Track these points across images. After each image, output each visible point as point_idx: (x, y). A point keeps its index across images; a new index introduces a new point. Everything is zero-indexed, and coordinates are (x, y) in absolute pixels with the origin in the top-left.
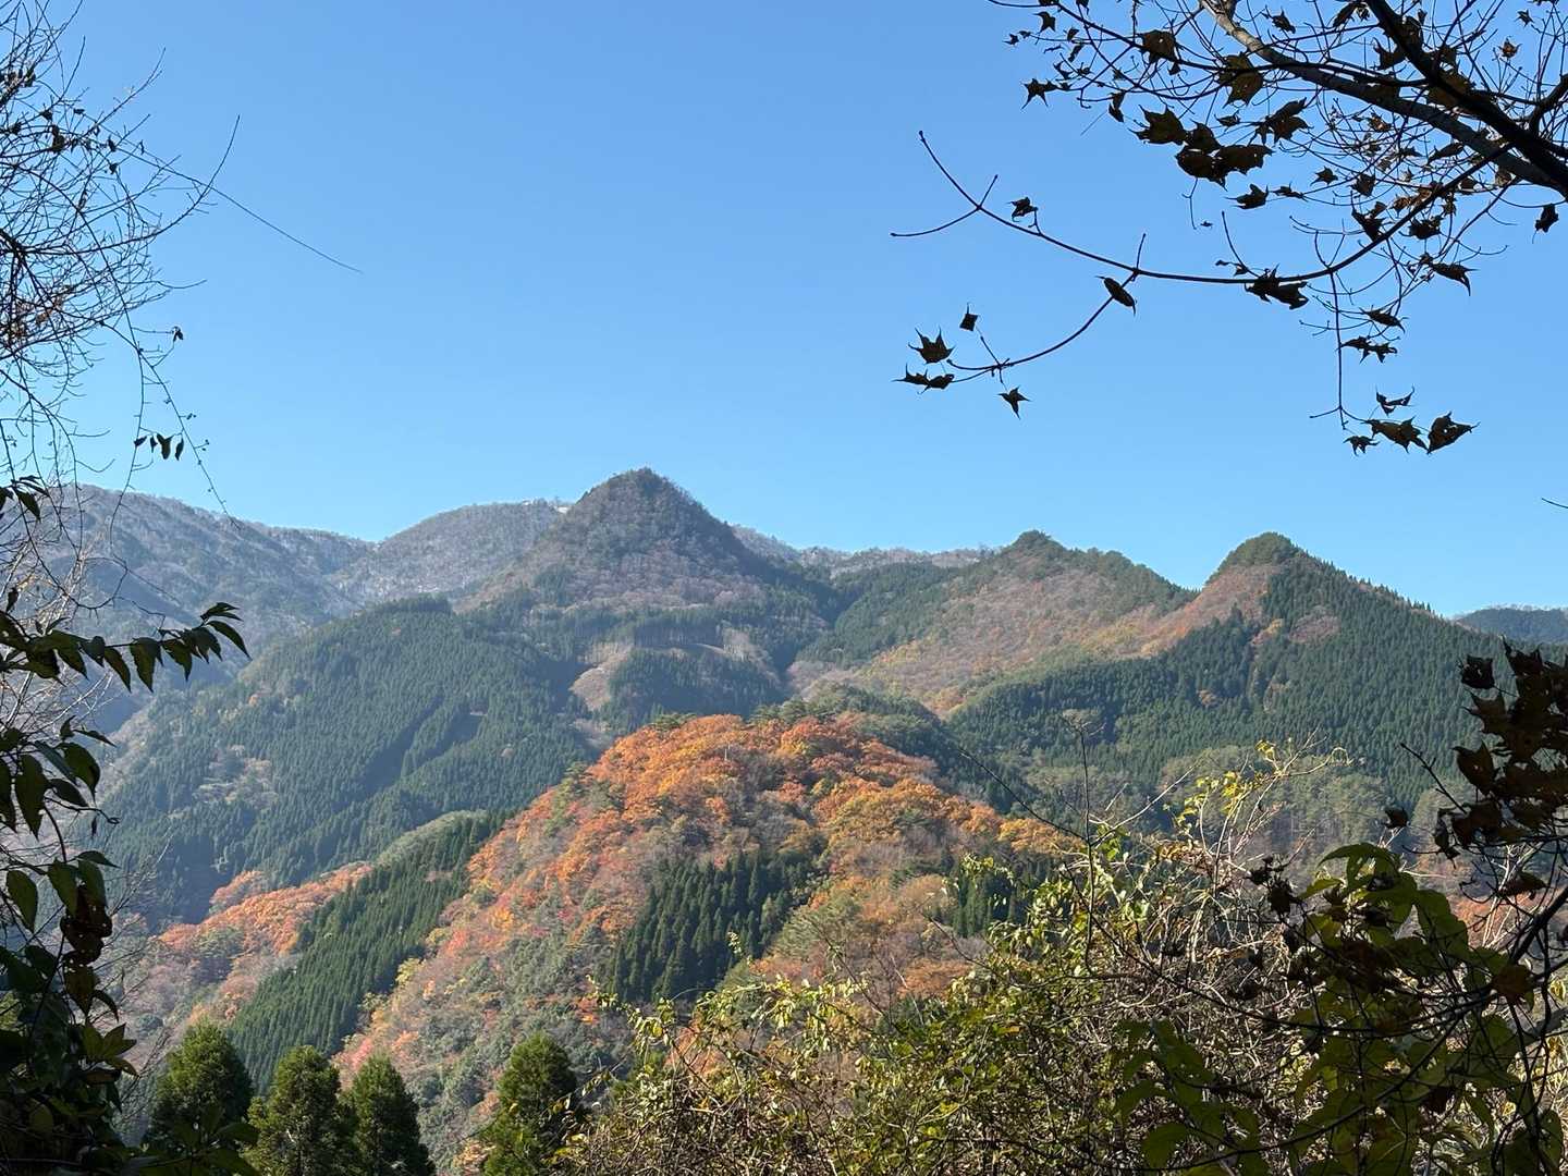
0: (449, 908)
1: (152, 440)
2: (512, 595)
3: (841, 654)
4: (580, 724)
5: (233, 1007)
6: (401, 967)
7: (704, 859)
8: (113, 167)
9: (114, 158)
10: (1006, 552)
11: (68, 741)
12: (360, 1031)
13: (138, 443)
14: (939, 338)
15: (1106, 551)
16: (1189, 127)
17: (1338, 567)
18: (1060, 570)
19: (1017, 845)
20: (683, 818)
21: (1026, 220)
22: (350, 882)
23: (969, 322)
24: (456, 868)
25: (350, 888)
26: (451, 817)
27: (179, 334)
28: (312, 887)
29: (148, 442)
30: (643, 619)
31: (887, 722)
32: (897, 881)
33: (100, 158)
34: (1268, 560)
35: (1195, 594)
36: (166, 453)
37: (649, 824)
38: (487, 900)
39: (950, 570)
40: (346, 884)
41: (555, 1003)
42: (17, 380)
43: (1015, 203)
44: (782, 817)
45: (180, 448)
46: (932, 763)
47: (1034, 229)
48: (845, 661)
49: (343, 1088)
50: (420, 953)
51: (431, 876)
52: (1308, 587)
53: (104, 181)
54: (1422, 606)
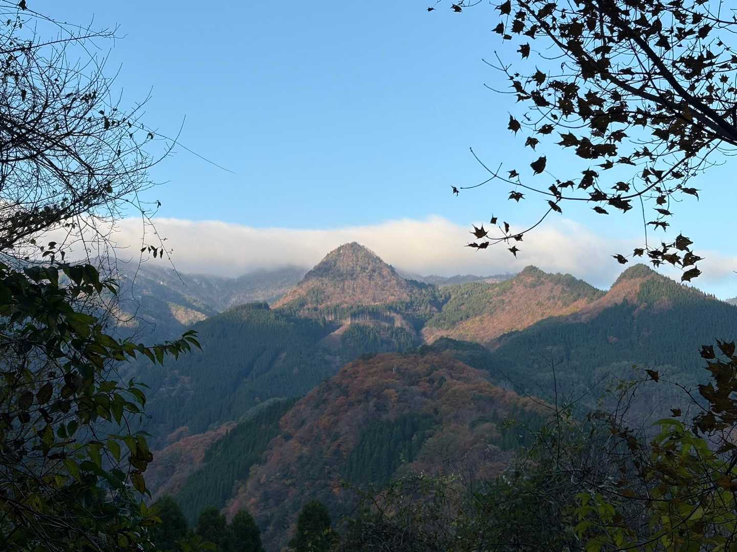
0: (271, 442)
1: (149, 248)
2: (296, 300)
3: (444, 323)
4: (327, 357)
5: (176, 488)
6: (251, 469)
7: (384, 417)
8: (131, 135)
9: (131, 130)
10: (518, 275)
11: (132, 387)
12: (233, 497)
13: (143, 250)
14: (482, 228)
15: (564, 274)
16: (579, 139)
17: (672, 278)
18: (542, 283)
19: (527, 409)
20: (375, 399)
21: (515, 179)
22: (227, 431)
23: (494, 221)
24: (274, 424)
25: (227, 433)
26: (272, 400)
27: (160, 204)
28: (211, 433)
29: (147, 249)
30: (355, 309)
31: (465, 353)
32: (473, 425)
33: (124, 131)
34: (640, 276)
35: (606, 293)
36: (155, 255)
37: (360, 402)
38: (288, 437)
39: (493, 284)
40: (225, 432)
41: (320, 484)
42: (92, 225)
43: (510, 172)
44: (419, 398)
45: (161, 253)
46: (487, 372)
47: (518, 183)
48: (446, 327)
49: (228, 524)
50: (259, 461)
51: (263, 427)
52: (657, 288)
53: (126, 140)
54: (711, 295)
